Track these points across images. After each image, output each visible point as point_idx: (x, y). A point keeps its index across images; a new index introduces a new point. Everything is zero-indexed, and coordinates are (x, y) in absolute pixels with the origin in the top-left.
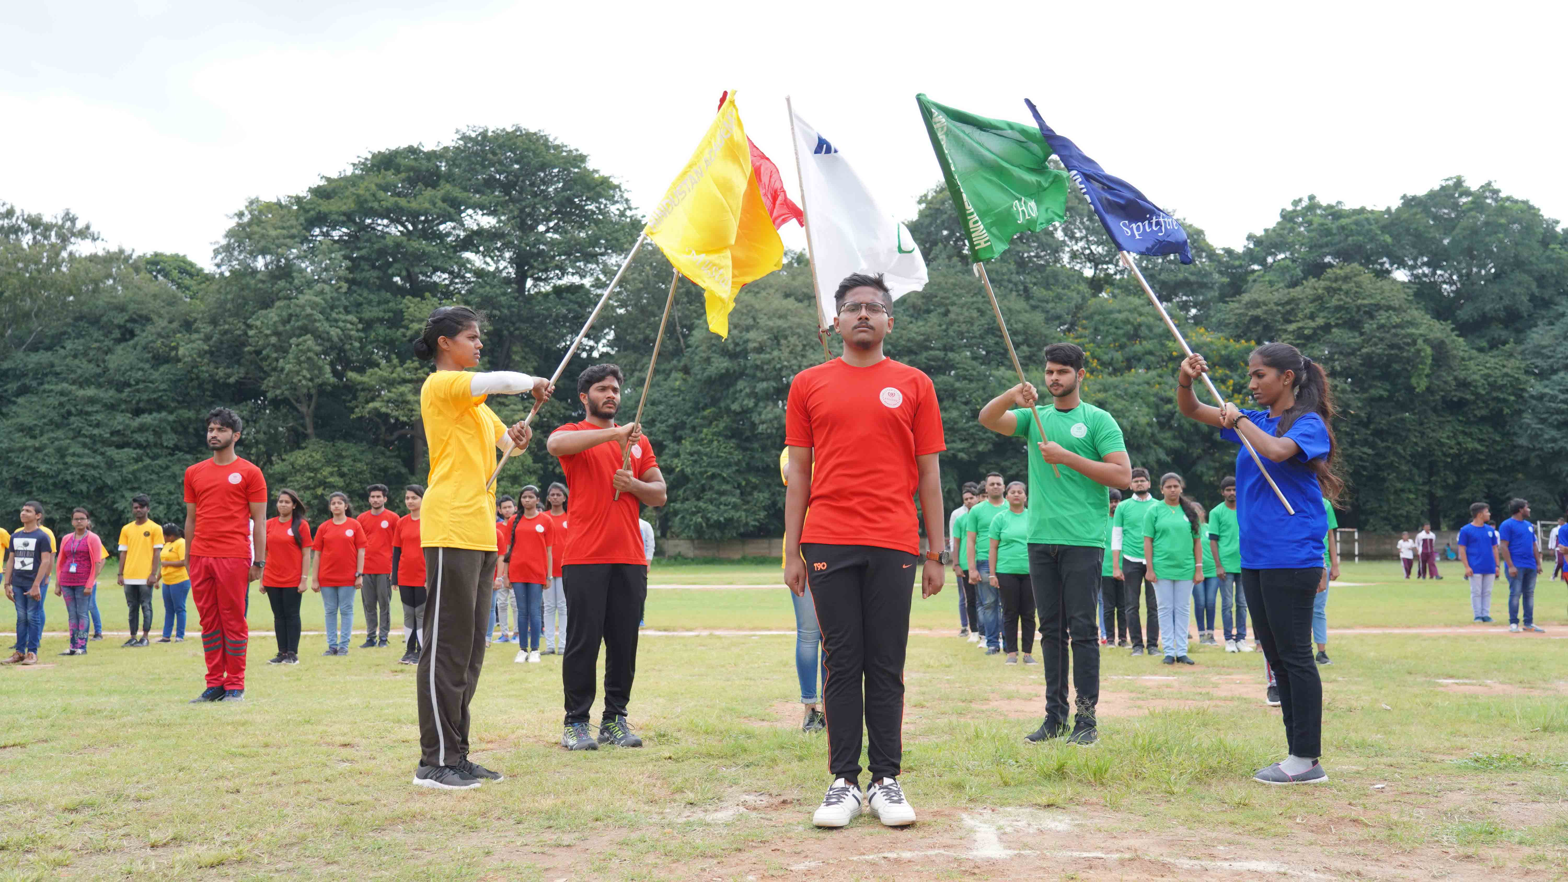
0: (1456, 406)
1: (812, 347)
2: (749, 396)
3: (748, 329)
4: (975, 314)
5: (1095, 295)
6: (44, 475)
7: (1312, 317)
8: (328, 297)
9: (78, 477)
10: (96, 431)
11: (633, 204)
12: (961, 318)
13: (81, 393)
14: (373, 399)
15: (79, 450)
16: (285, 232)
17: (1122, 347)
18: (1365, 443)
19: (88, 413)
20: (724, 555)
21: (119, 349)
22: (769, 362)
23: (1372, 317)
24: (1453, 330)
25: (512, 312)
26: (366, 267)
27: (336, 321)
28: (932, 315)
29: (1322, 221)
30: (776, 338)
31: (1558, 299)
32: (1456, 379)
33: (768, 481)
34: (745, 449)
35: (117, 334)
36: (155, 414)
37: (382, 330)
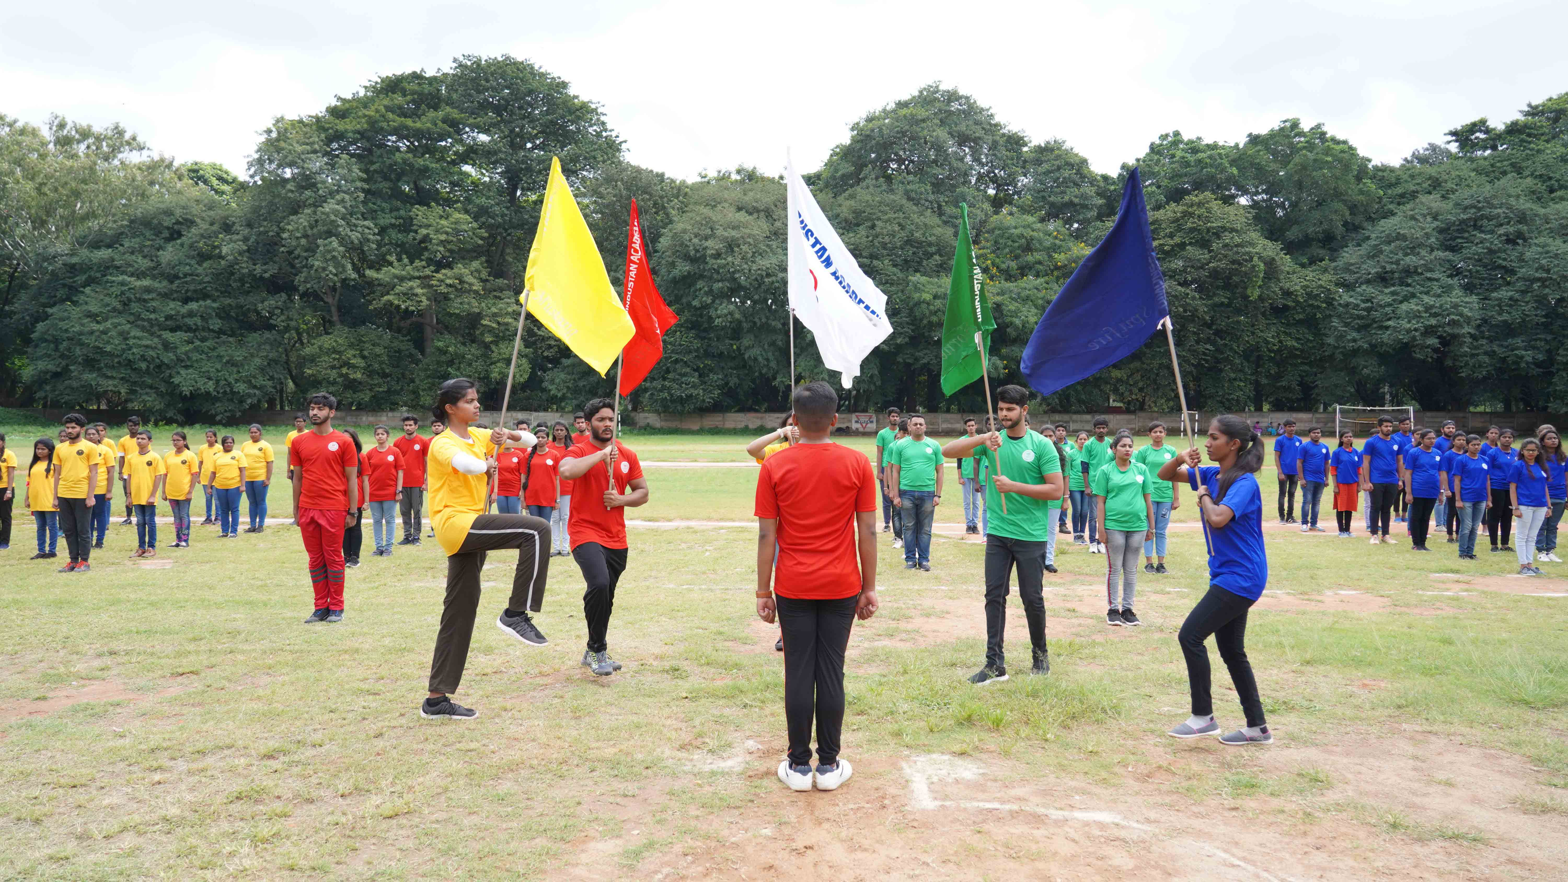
0: (1279, 312)
1: (760, 254)
2: (706, 294)
3: (706, 238)
4: (897, 228)
5: (996, 213)
6: (111, 354)
7: (1171, 236)
8: (348, 204)
9: (138, 356)
10: (152, 316)
11: (609, 127)
12: (885, 231)
13: (138, 283)
14: (388, 293)
15: (139, 334)
16: (308, 148)
17: (1017, 257)
18: (1208, 340)
19: (145, 301)
20: (685, 426)
21: (170, 247)
22: (724, 266)
23: (1219, 237)
24: (1282, 249)
25: (504, 221)
26: (380, 179)
27: (355, 226)
28: (861, 228)
29: (1183, 154)
30: (730, 245)
31: (1365, 224)
32: (1281, 289)
33: (722, 364)
34: (703, 338)
35: (166, 234)
36: (201, 303)
37: (394, 235)
